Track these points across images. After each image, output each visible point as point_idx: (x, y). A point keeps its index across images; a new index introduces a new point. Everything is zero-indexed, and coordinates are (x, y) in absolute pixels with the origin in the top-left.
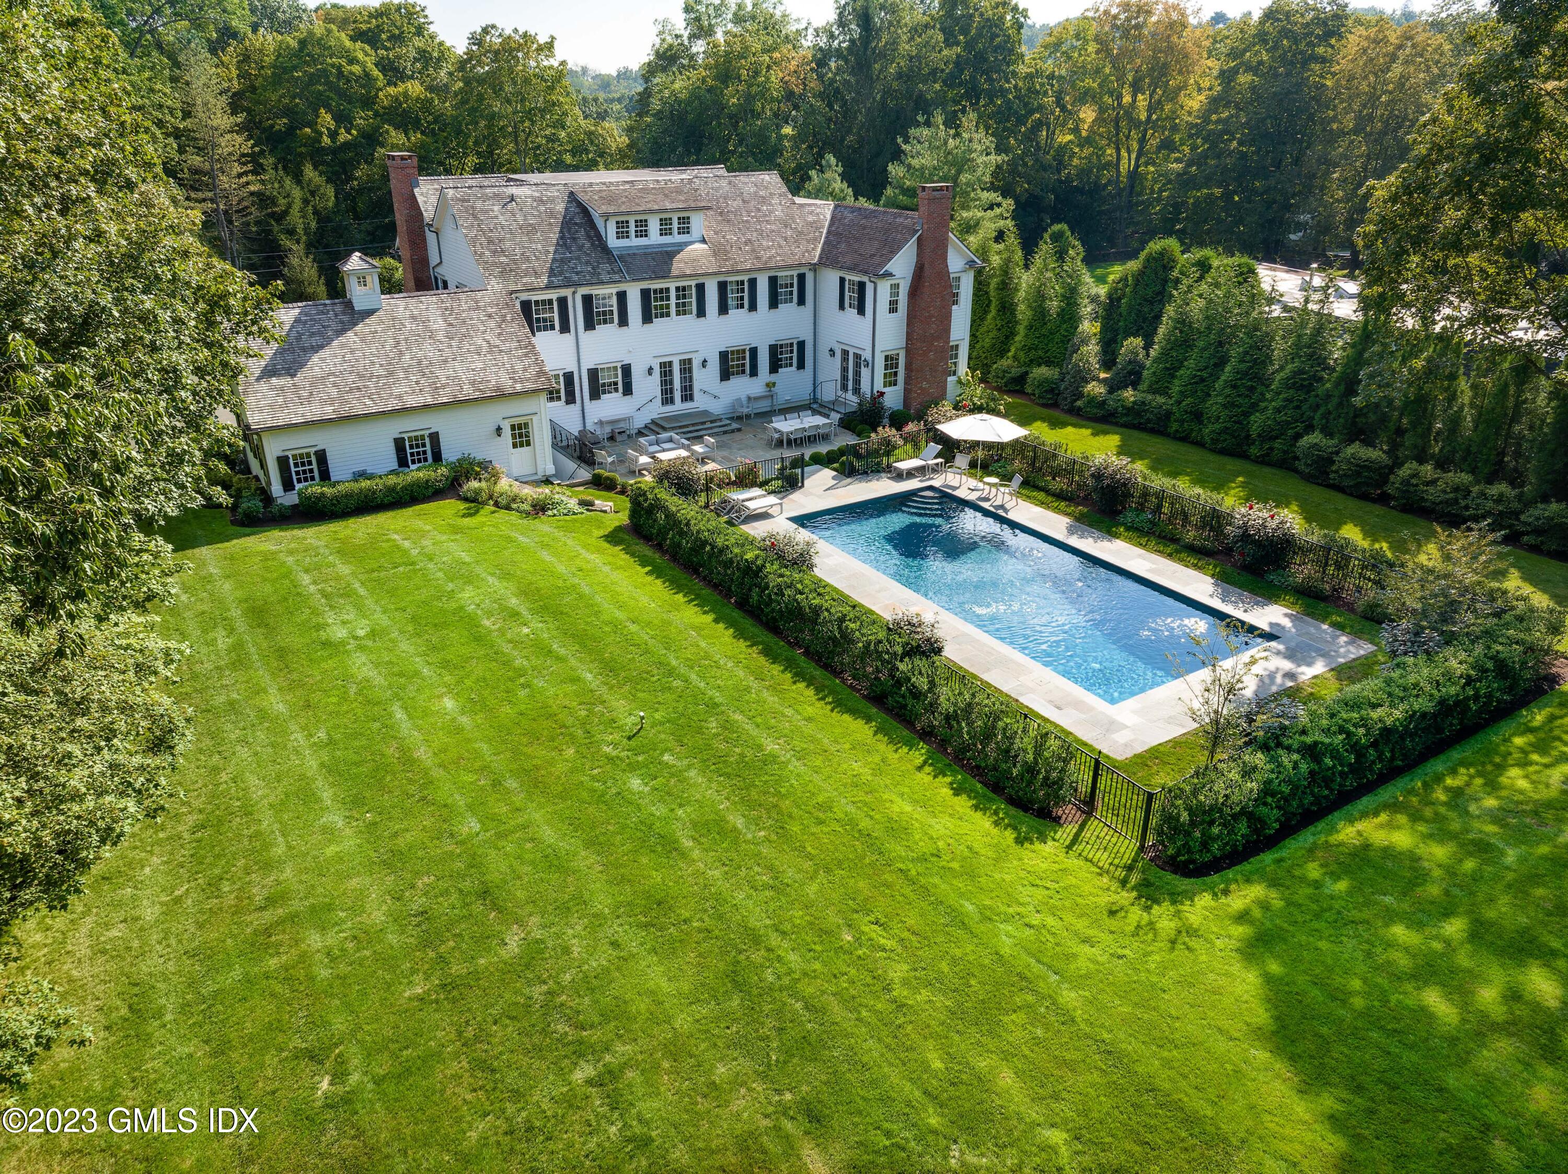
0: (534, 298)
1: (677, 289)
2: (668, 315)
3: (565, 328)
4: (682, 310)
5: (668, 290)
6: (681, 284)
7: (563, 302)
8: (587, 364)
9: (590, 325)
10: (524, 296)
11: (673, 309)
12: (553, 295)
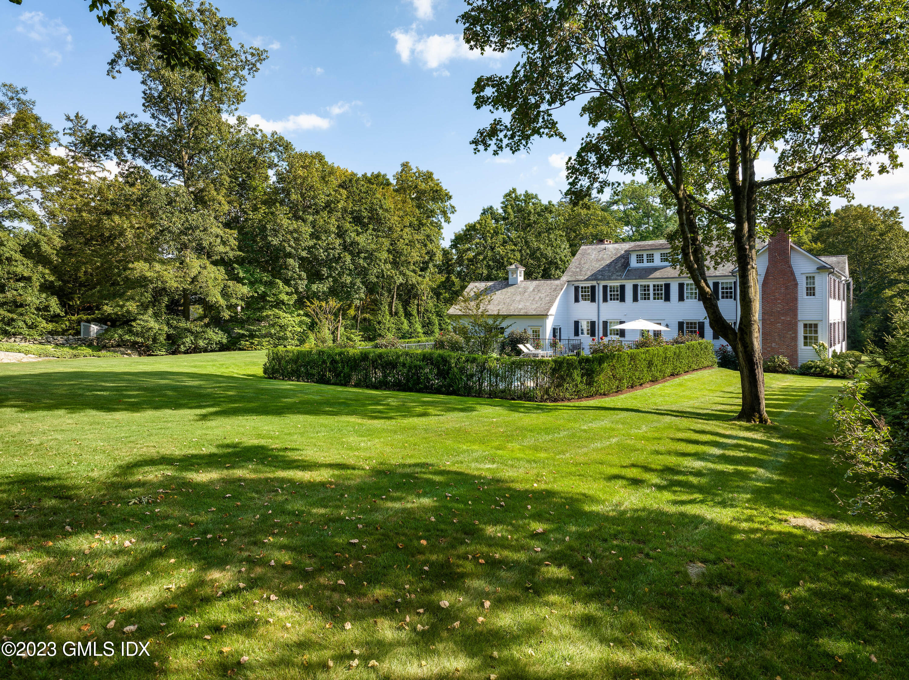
0: (581, 285)
1: (654, 286)
2: (649, 299)
3: (593, 300)
4: (657, 297)
5: (648, 286)
6: (656, 283)
7: (593, 288)
8: (603, 319)
9: (605, 300)
10: (577, 284)
11: (652, 296)
12: (589, 284)
